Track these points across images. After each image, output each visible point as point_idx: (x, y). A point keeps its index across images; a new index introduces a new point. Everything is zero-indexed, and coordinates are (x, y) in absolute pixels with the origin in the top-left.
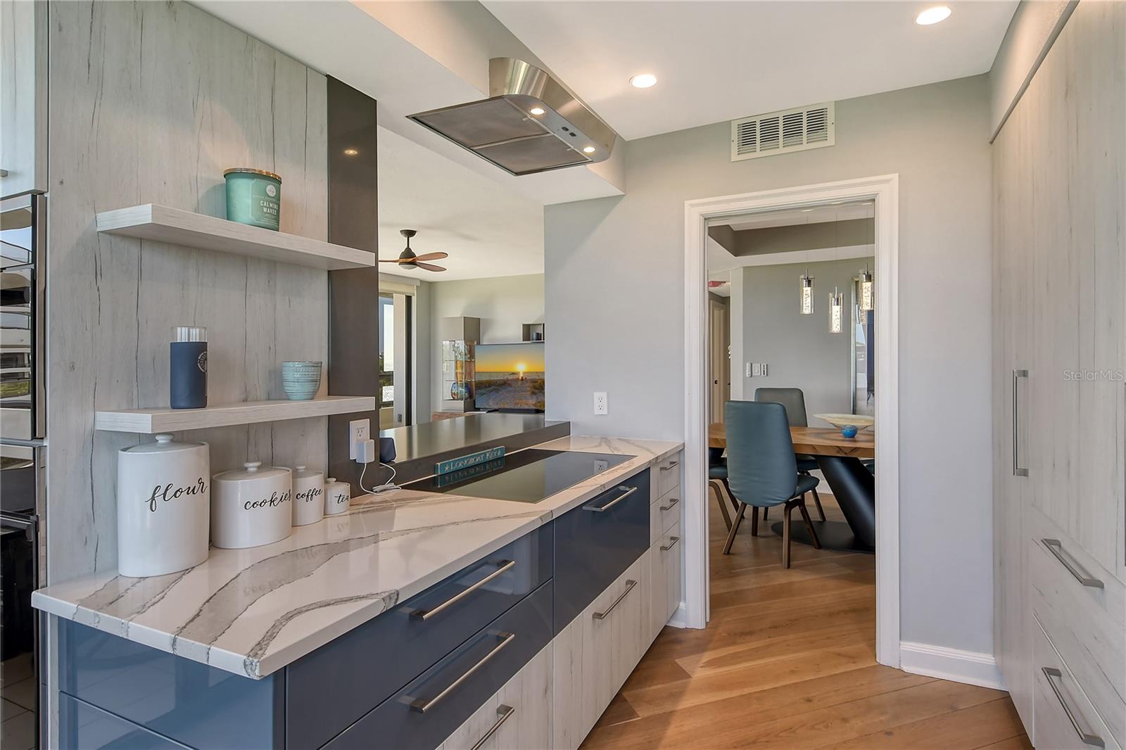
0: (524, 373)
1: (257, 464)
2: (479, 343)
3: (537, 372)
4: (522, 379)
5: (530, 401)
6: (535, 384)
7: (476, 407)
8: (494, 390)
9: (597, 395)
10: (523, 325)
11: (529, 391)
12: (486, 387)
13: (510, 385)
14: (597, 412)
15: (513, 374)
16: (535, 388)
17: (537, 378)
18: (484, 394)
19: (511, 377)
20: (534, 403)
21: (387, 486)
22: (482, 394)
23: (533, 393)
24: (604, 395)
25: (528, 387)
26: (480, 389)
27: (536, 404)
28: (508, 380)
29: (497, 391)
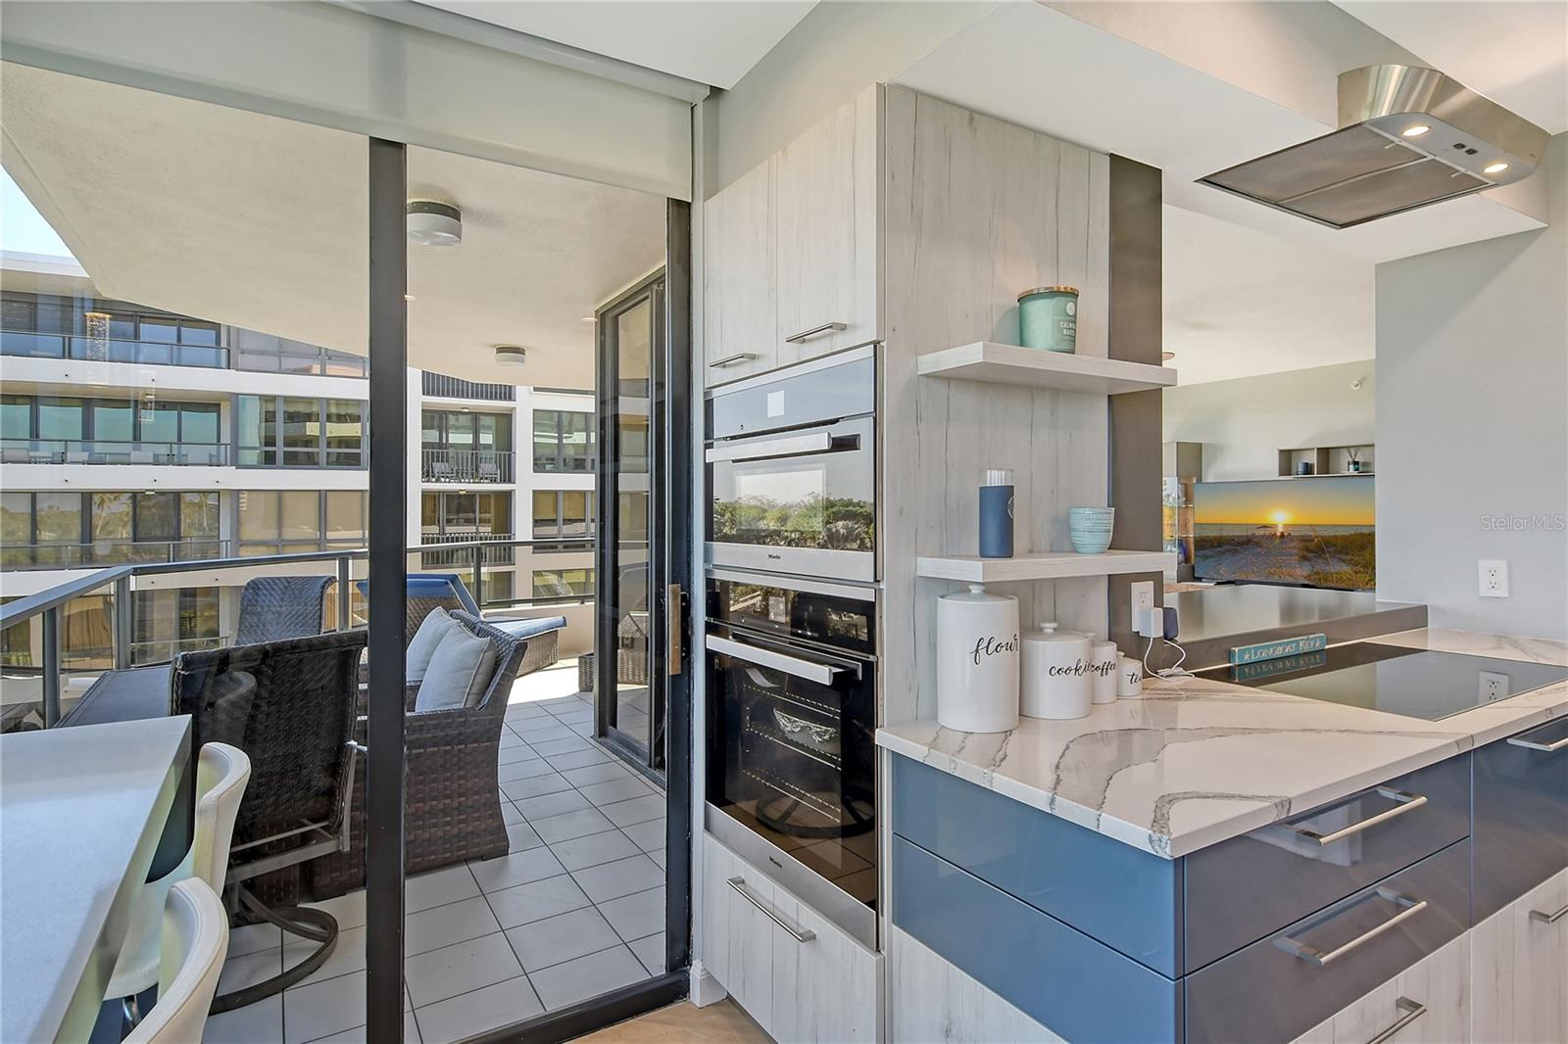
0: (1285, 526)
1: (1055, 625)
2: (1199, 480)
3: (1311, 525)
4: (1282, 534)
5: (1298, 571)
6: (1308, 544)
7: (1196, 575)
8: (1228, 551)
9: (1484, 565)
10: (1281, 451)
11: (1295, 554)
12: (1213, 546)
13: (1258, 544)
14: (1485, 591)
15: (1265, 527)
16: (1307, 549)
17: (1312, 533)
18: (1212, 556)
19: (1261, 532)
20: (1305, 574)
21: (1174, 670)
22: (1207, 557)
23: (1304, 558)
24: (1501, 565)
25: (1294, 548)
26: (1203, 549)
27: (1309, 575)
28: (1253, 535)
29: (1234, 552)
